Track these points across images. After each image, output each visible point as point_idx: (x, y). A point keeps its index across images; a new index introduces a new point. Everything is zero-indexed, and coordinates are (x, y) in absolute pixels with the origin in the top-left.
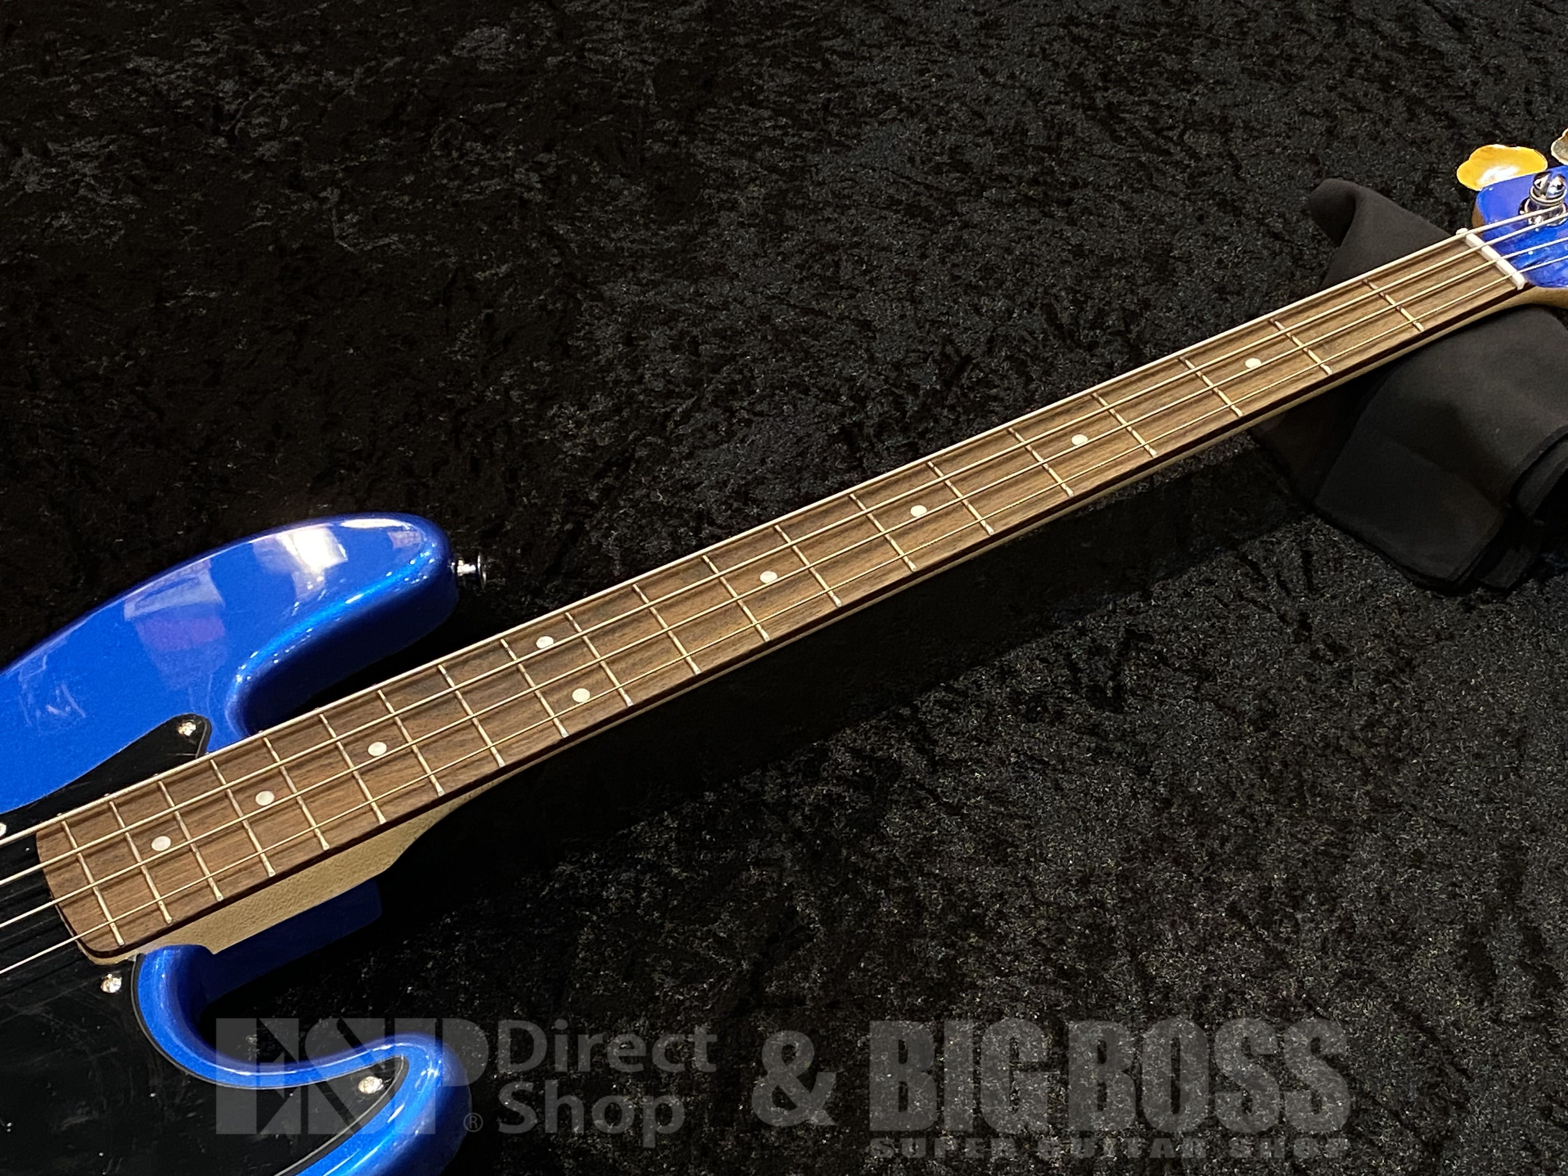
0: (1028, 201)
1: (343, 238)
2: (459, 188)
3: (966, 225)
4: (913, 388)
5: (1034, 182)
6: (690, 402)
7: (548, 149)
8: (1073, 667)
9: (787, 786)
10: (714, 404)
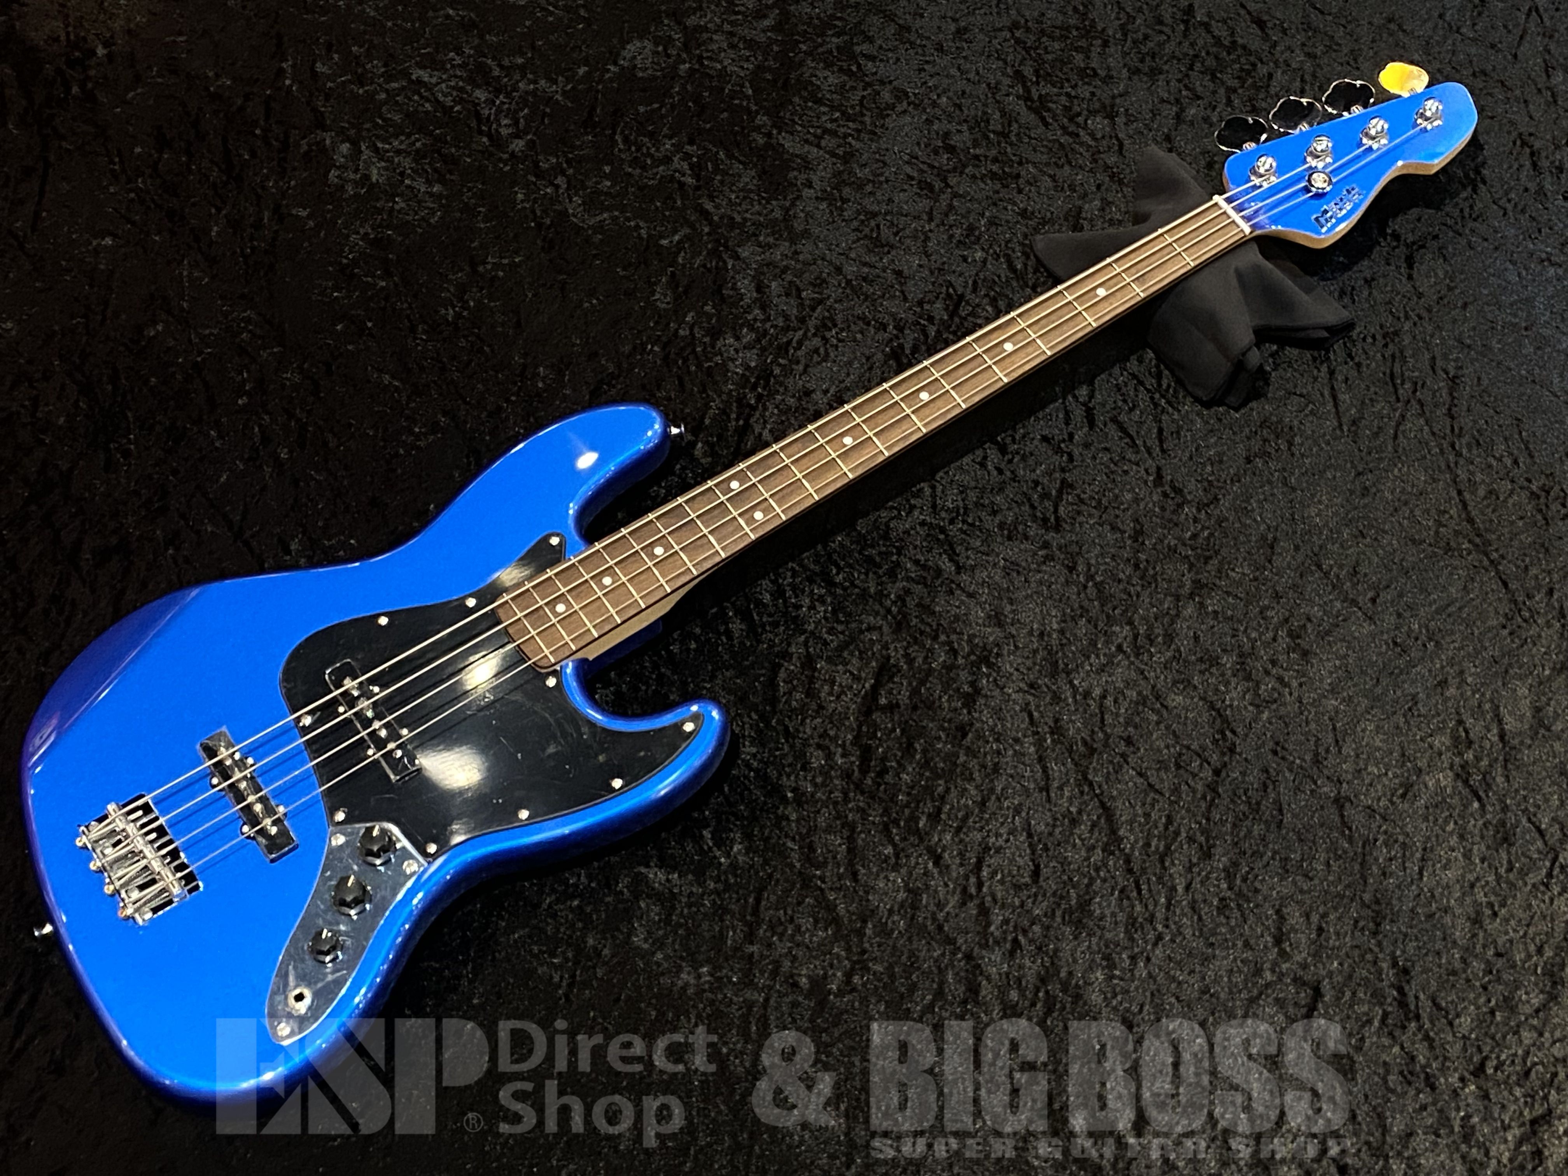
0: (993, 176)
1: (574, 216)
2: (641, 176)
3: (955, 195)
4: (931, 319)
5: (995, 160)
6: (801, 332)
7: (691, 142)
8: (1033, 507)
9: (881, 584)
10: (815, 335)
